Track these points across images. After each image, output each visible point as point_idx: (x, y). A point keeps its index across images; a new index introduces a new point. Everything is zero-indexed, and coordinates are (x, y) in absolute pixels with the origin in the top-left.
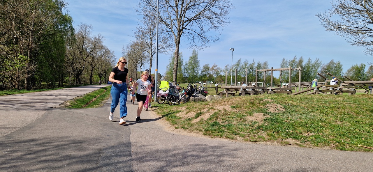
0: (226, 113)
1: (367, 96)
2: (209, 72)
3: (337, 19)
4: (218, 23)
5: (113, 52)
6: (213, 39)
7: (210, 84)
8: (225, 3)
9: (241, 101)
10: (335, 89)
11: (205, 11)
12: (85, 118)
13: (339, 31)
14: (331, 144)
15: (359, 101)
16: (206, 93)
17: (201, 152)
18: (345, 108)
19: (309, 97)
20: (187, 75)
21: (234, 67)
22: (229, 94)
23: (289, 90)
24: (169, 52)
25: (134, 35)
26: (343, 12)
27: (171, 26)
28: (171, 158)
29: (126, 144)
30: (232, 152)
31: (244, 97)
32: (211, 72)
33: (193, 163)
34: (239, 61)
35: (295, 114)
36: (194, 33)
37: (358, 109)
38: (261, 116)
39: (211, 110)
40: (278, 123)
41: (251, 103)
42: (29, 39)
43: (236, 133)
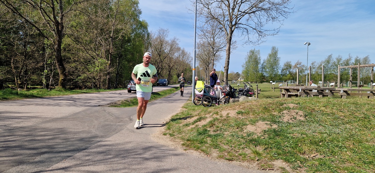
0: (226, 119)
2: (291, 70)
16: (251, 94)
20: (265, 74)
21: (323, 64)
22: (289, 95)
23: (370, 92)
32: (294, 70)
34: (330, 56)
35: (317, 125)
38: (265, 126)
39: (214, 115)
40: (281, 137)
41: (265, 108)
42: (110, 45)
43: (216, 146)
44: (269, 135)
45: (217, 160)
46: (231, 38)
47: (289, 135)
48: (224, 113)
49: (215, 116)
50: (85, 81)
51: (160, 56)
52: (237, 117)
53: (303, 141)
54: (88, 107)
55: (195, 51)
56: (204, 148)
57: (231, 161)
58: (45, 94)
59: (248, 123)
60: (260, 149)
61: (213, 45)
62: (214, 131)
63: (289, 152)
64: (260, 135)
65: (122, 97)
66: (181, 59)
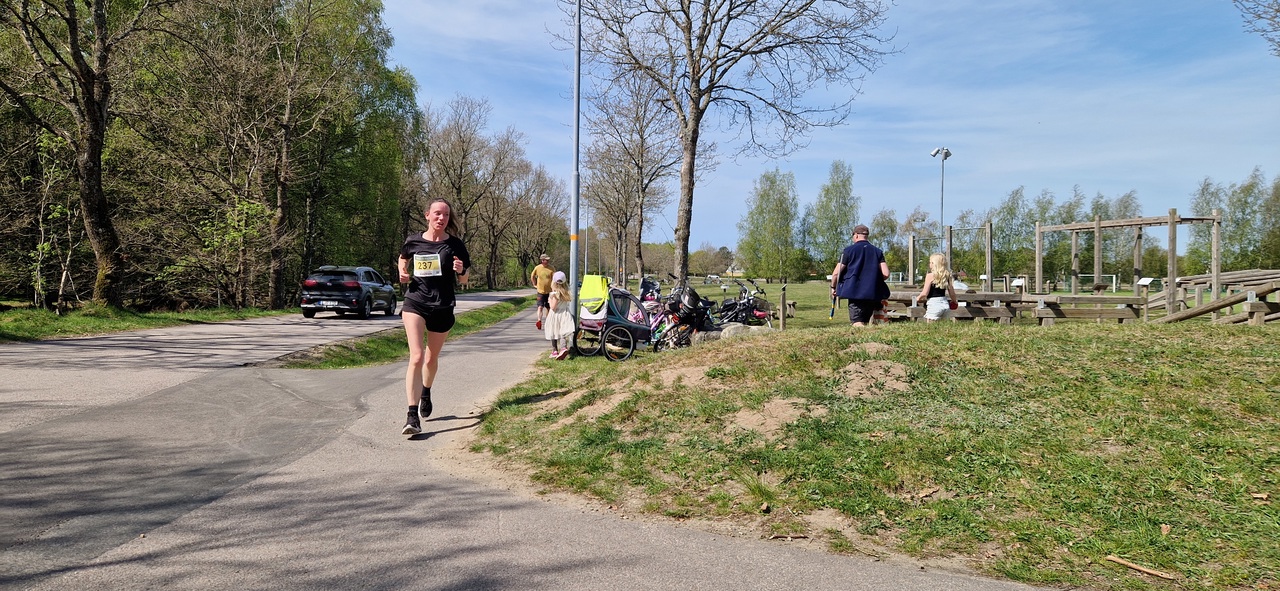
0: (674, 395)
2: (895, 240)
6: (826, 117)
21: (997, 219)
32: (901, 240)
34: (1016, 194)
35: (945, 405)
38: (791, 411)
39: (637, 382)
40: (836, 443)
41: (794, 358)
42: (279, 152)
43: (640, 477)
44: (800, 437)
45: (640, 519)
46: (695, 133)
47: (857, 437)
48: (668, 377)
49: (639, 386)
50: (189, 281)
51: (459, 191)
52: (707, 388)
53: (897, 451)
54: (206, 370)
55: (579, 175)
56: (601, 485)
57: (681, 520)
58: (45, 329)
59: (739, 404)
60: (771, 481)
61: (638, 155)
62: (636, 433)
63: (857, 485)
64: (772, 439)
65: (325, 336)
66: (532, 203)
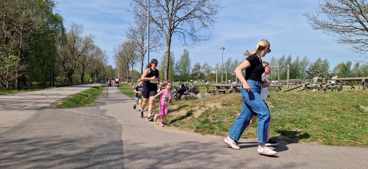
0: (216, 110)
1: (353, 92)
2: (200, 71)
3: (323, 18)
4: (208, 22)
5: (105, 51)
6: (204, 38)
7: (201, 82)
8: (215, 3)
9: (231, 99)
10: (322, 86)
11: (195, 10)
12: (77, 118)
13: (325, 30)
14: (318, 139)
15: (345, 98)
16: (197, 91)
17: (192, 149)
18: (332, 104)
19: (297, 94)
20: (179, 74)
21: (225, 66)
22: (220, 91)
23: (278, 88)
24: (160, 51)
25: (125, 34)
26: (329, 11)
27: (162, 26)
28: (163, 156)
29: (118, 142)
30: (223, 149)
31: (234, 95)
32: (202, 71)
33: (184, 160)
34: (230, 59)
35: (284, 110)
36: (184, 32)
37: (344, 105)
39: (202, 108)
42: (20, 39)
48: (211, 105)
51: (73, 53)
52: (224, 108)
56: (217, 132)
61: (142, 46)
